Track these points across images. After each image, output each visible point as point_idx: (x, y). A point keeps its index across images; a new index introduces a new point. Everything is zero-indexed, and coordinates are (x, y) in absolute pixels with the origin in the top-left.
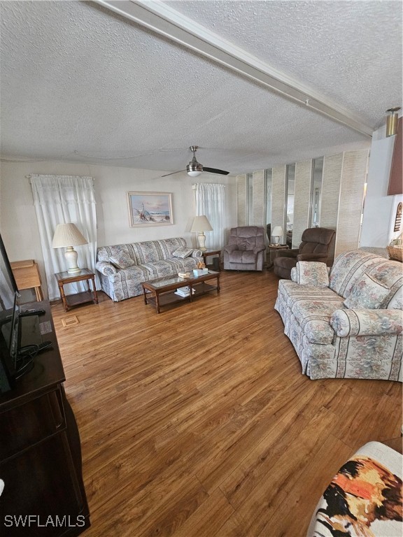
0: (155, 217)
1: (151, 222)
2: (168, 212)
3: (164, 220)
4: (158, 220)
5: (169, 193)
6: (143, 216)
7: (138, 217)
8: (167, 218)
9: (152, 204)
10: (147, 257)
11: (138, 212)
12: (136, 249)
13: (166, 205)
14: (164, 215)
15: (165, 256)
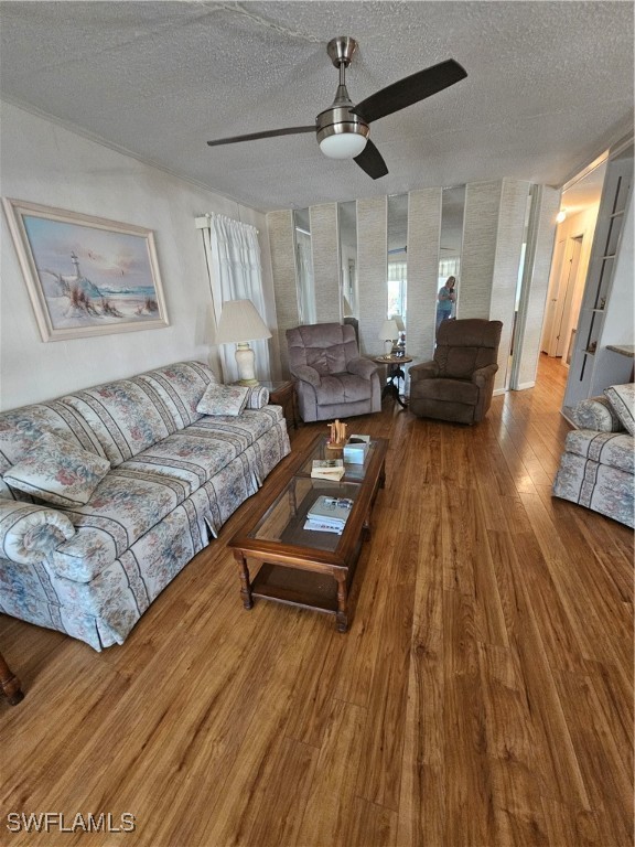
0: (118, 301)
1: (108, 319)
2: (150, 289)
3: (145, 311)
4: (128, 311)
5: (147, 231)
6: (79, 299)
7: (66, 302)
8: (152, 306)
9: (104, 261)
10: (135, 433)
11: (62, 282)
12: (91, 416)
13: (143, 265)
14: (142, 297)
15: (178, 420)
